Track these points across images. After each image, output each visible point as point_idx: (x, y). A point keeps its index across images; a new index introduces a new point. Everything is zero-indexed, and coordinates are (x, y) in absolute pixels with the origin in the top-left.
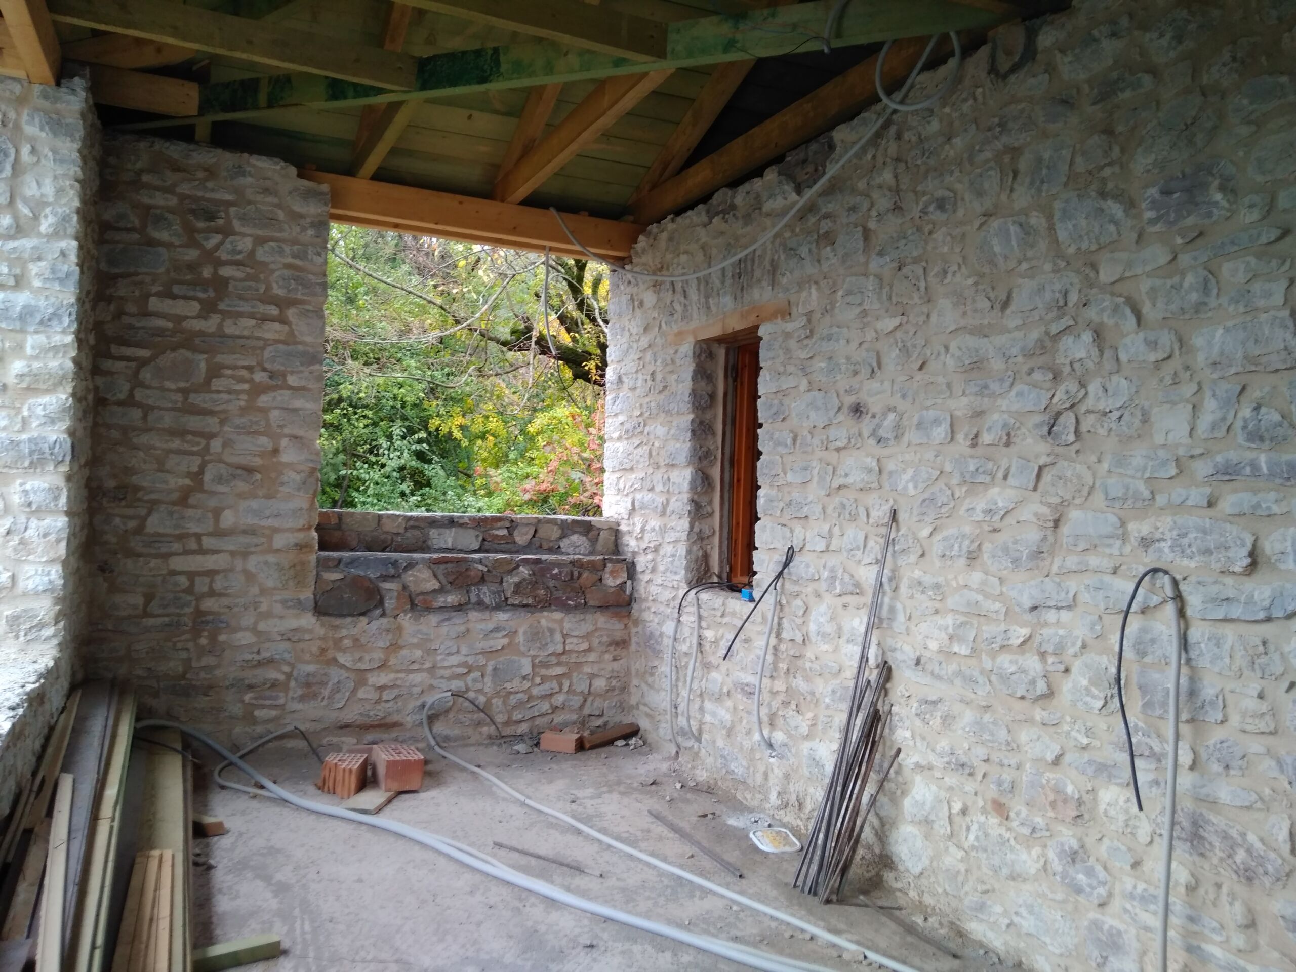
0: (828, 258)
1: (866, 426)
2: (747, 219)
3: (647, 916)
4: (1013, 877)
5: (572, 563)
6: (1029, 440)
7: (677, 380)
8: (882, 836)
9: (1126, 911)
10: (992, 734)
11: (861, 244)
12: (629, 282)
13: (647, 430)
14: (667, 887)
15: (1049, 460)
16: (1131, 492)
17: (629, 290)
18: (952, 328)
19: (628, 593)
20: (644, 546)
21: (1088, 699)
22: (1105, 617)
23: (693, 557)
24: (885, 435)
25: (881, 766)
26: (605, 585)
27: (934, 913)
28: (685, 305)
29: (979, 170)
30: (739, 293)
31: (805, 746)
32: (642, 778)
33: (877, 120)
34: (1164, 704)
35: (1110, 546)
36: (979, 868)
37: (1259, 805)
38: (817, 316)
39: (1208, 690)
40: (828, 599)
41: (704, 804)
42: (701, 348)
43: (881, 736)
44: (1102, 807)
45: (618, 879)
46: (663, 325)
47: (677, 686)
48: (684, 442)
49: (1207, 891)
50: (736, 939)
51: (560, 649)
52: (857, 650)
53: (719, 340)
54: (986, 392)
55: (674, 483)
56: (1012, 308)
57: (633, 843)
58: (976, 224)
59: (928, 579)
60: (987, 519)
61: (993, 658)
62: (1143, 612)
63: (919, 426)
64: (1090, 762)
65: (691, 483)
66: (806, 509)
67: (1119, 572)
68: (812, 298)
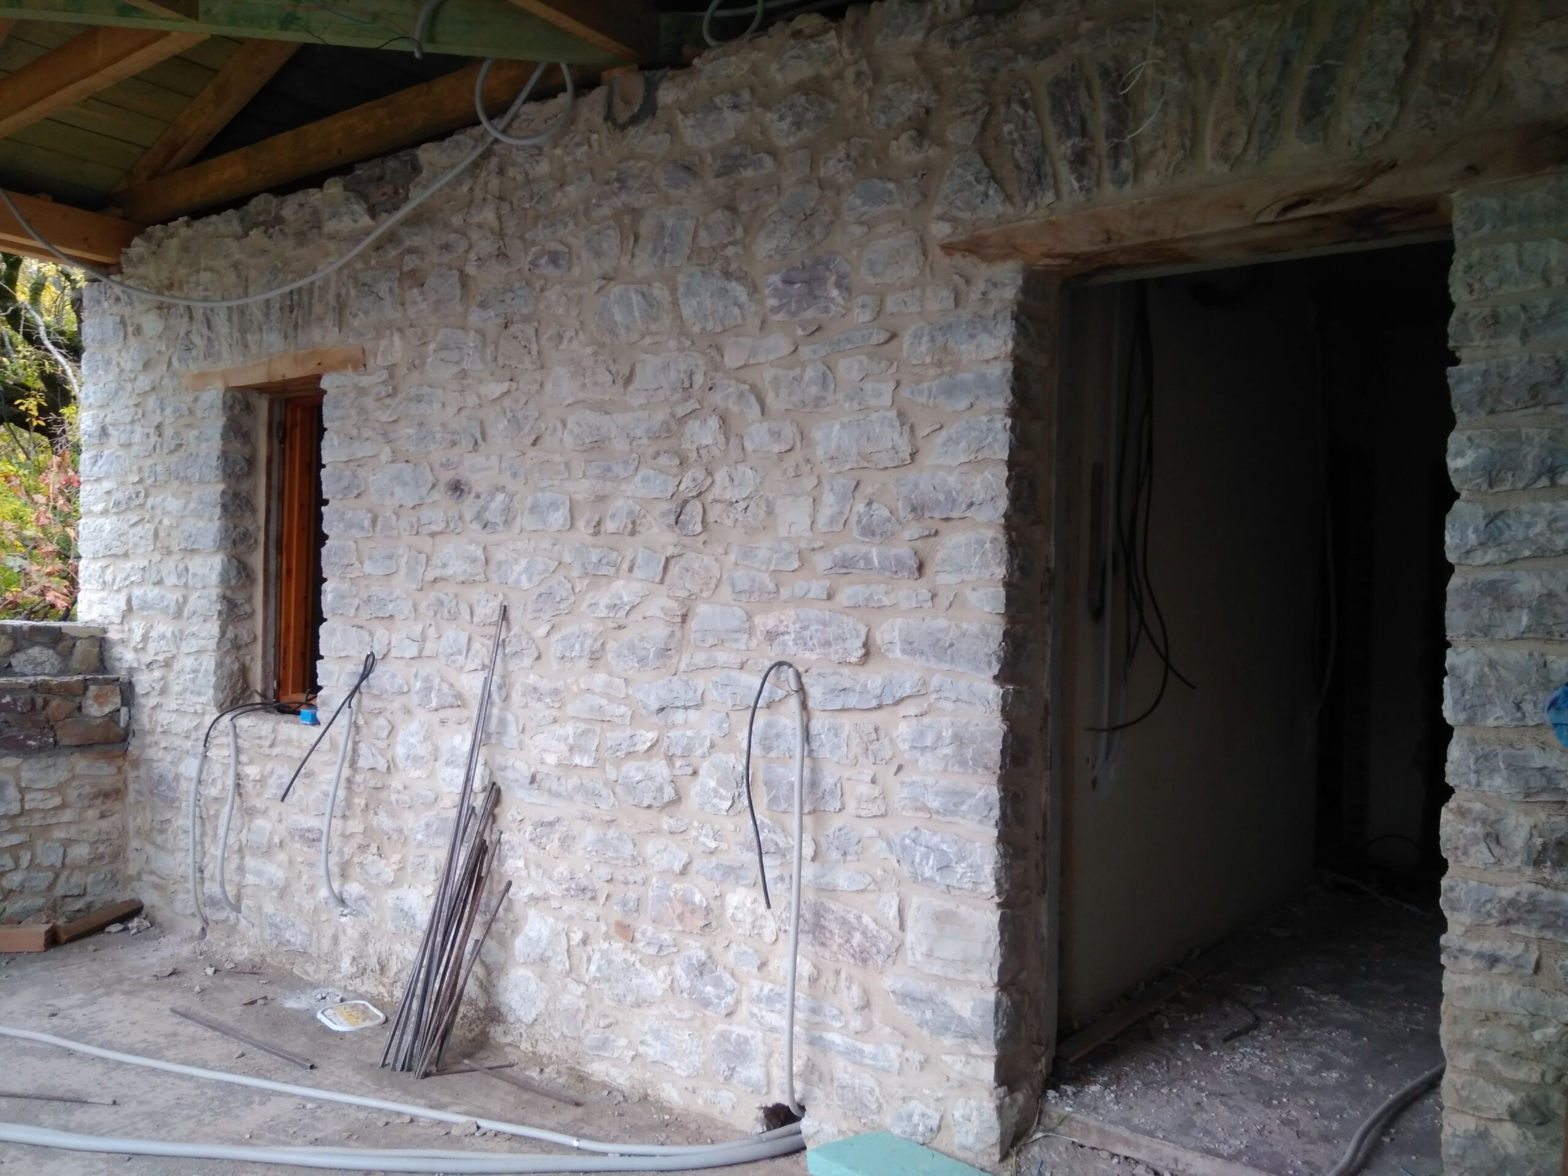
0: (415, 303)
1: (469, 507)
2: (301, 238)
3: (189, 1139)
4: (638, 1005)
5: (34, 687)
6: (655, 530)
7: (198, 438)
8: (488, 987)
9: (753, 1015)
10: (617, 851)
11: (458, 291)
12: (118, 299)
13: (150, 502)
14: (213, 1099)
15: (676, 551)
16: (757, 585)
17: (116, 309)
18: (570, 400)
19: (122, 724)
20: (147, 658)
21: (716, 801)
22: (731, 714)
23: (226, 671)
24: (492, 519)
25: (487, 905)
26: (87, 716)
27: (550, 1062)
28: (209, 339)
29: (596, 227)
30: (290, 331)
31: (390, 897)
32: (156, 969)
33: (474, 147)
34: (789, 799)
35: (736, 640)
36: (601, 1001)
37: (872, 887)
38: (402, 371)
39: (828, 781)
40: (421, 715)
41: (252, 988)
42: (234, 397)
43: (489, 871)
44: (730, 911)
45: (140, 1103)
46: (175, 363)
47: (202, 843)
48: (211, 519)
49: (827, 979)
50: (316, 1142)
51: (15, 808)
52: (460, 775)
53: (260, 389)
54: (609, 475)
55: (195, 575)
56: (636, 384)
57: (156, 1054)
58: (595, 286)
59: (545, 685)
60: (612, 615)
61: (618, 767)
62: (768, 707)
63: (533, 510)
64: (718, 866)
65: (221, 574)
66: (391, 607)
67: (746, 667)
68: (396, 348)
